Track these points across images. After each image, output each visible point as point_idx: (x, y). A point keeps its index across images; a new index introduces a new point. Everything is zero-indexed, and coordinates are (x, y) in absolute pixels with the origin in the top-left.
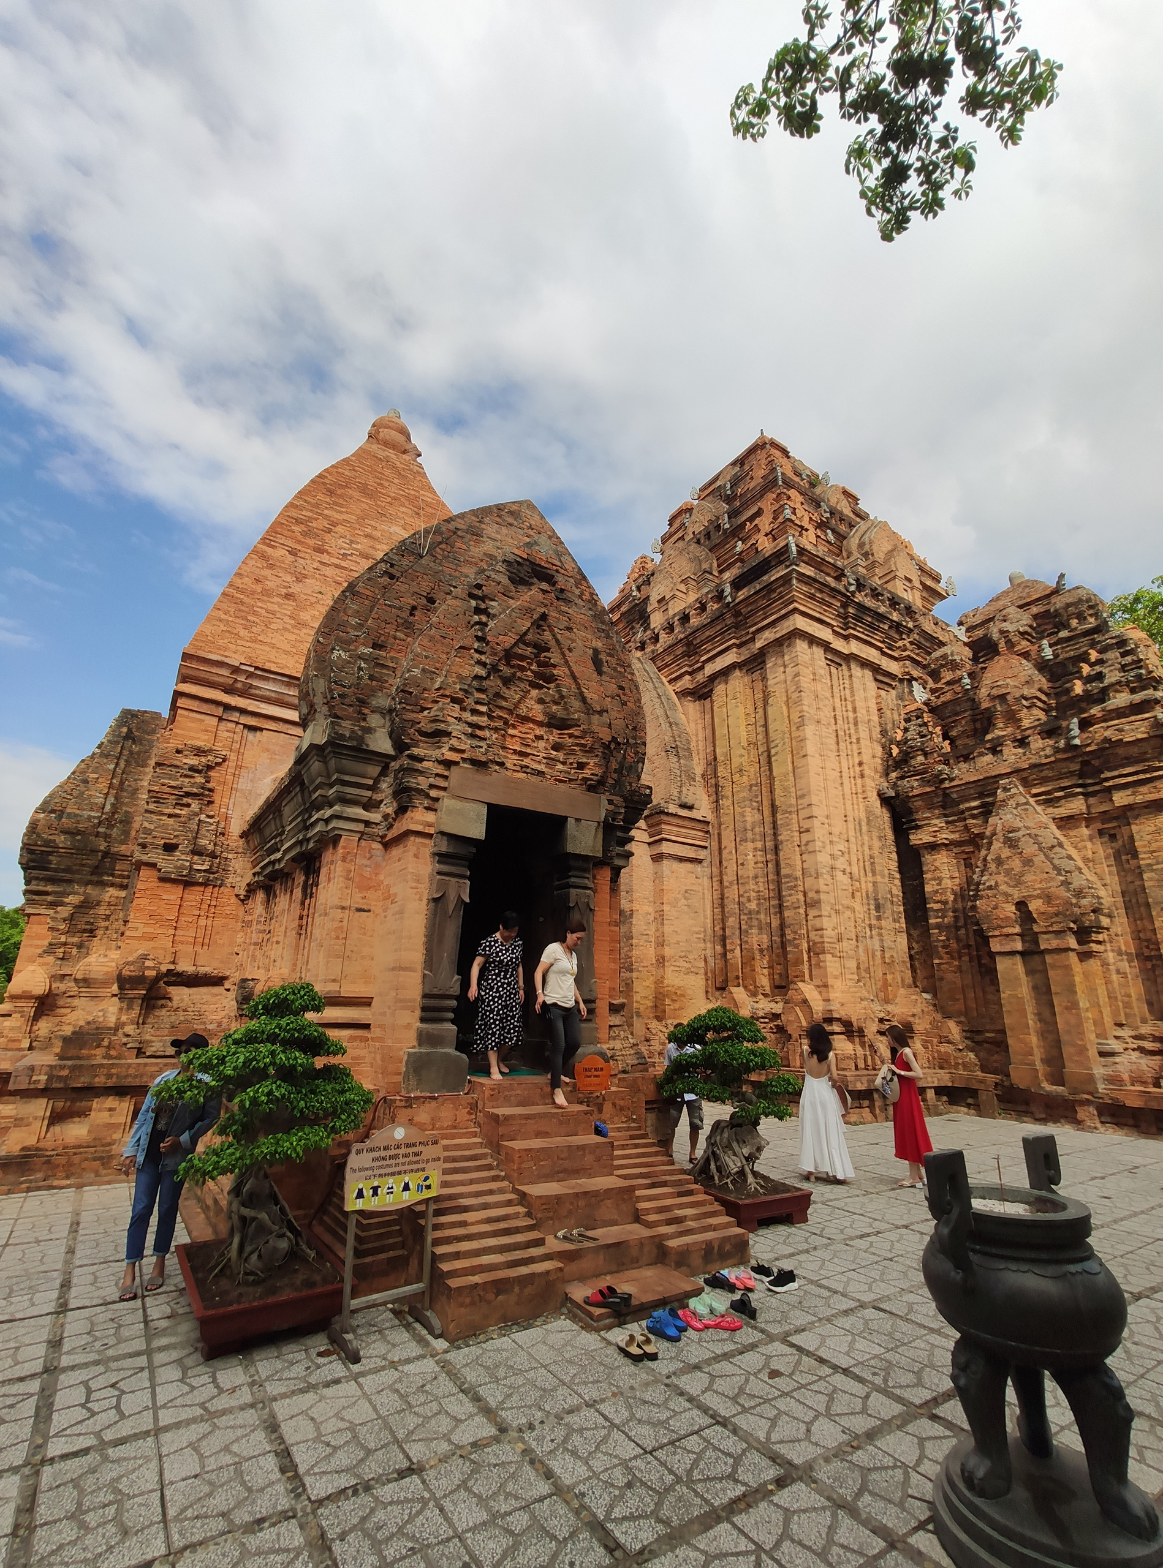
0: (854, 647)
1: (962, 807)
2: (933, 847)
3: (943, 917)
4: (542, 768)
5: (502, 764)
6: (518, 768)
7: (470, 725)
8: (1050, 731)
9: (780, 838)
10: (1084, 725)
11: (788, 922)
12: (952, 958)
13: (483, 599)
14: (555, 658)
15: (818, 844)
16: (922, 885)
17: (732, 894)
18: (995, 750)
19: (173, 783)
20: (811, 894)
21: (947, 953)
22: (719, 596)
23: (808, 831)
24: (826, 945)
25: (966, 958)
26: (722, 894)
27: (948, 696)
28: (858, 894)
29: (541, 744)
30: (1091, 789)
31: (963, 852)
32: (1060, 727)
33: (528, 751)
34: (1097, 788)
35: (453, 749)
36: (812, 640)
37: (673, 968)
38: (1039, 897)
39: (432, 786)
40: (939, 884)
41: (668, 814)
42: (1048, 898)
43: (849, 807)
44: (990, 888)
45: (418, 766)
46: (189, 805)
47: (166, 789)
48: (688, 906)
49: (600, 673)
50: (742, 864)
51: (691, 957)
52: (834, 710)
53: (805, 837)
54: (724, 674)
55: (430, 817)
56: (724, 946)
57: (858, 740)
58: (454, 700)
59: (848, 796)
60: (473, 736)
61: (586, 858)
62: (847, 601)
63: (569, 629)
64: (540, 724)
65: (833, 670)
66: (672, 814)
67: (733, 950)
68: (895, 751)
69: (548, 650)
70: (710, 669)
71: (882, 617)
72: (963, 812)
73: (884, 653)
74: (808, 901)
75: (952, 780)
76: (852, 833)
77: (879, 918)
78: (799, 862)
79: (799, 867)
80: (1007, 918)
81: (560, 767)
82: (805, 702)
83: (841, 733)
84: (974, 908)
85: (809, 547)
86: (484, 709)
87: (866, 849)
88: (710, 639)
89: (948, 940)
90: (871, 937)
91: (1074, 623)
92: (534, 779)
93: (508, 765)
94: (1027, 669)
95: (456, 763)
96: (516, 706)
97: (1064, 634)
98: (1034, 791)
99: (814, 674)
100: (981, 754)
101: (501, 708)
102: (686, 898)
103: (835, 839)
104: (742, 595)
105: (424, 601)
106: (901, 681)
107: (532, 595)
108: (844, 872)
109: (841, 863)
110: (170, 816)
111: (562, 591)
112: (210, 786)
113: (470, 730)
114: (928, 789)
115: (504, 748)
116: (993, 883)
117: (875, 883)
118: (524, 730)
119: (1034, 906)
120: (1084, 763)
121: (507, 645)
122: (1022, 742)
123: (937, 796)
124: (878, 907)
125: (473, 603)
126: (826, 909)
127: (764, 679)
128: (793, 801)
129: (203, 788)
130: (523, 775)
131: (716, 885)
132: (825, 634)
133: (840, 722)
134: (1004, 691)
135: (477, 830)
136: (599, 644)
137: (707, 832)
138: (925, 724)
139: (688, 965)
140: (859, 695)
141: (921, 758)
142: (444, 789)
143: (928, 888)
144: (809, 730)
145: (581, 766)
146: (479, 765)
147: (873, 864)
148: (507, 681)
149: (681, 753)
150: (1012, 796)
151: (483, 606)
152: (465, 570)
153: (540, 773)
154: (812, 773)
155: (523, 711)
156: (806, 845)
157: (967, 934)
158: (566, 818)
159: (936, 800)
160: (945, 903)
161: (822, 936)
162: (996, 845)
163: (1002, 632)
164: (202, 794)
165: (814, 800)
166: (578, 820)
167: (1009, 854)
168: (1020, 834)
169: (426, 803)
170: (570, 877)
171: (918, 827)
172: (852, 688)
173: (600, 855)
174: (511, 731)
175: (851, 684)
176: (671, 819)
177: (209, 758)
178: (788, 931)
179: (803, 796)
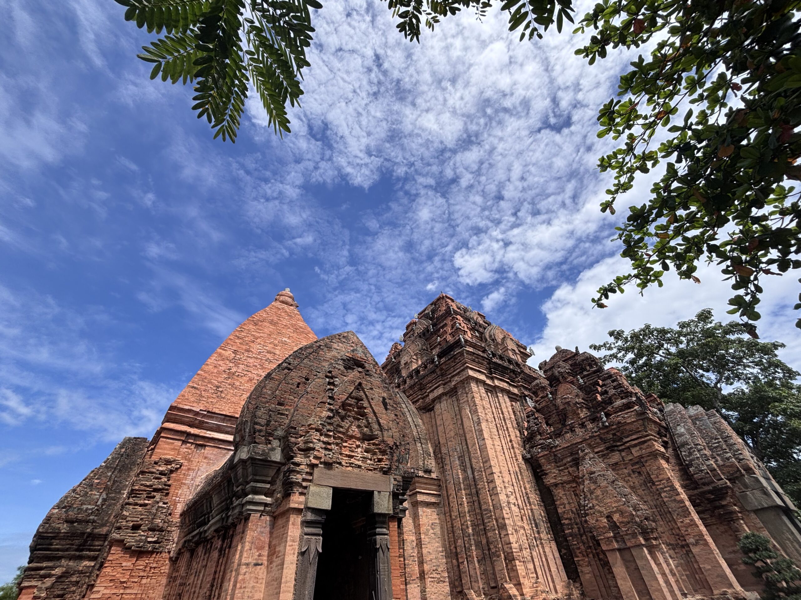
0: (497, 383)
1: (564, 461)
2: (556, 485)
3: (572, 529)
4: (360, 463)
5: (340, 464)
6: (348, 465)
7: (324, 443)
8: (594, 419)
9: (479, 487)
10: (607, 415)
11: (491, 539)
12: (584, 556)
13: (332, 377)
14: (366, 404)
15: (499, 489)
16: (556, 509)
17: (457, 524)
18: (572, 430)
19: (148, 483)
20: (500, 521)
21: (580, 553)
22: (433, 361)
23: (492, 481)
24: (514, 554)
25: (591, 556)
26: (452, 524)
27: (544, 404)
28: (524, 518)
29: (359, 450)
30: (621, 448)
31: (571, 487)
32: (597, 417)
33: (353, 454)
34: (623, 447)
35: (316, 457)
36: (477, 381)
37: (430, 579)
38: (615, 512)
39: (304, 480)
40: (564, 508)
41: (418, 477)
42: (622, 513)
43: (510, 466)
44: (590, 508)
45: (298, 469)
46: (154, 497)
47: (143, 488)
48: (434, 534)
49: (386, 409)
50: (461, 504)
51: (439, 570)
52: (493, 414)
53: (491, 485)
54: (439, 397)
55: (302, 499)
56: (457, 560)
57: (507, 428)
58: (317, 430)
59: (508, 460)
60: (326, 449)
61: (384, 515)
62: (490, 362)
63: (372, 389)
64: (358, 439)
65: (489, 394)
66: (420, 477)
67: (463, 562)
68: (526, 433)
69: (362, 400)
70: (431, 396)
71: (507, 368)
72: (565, 464)
73: (510, 385)
74: (500, 525)
75: (556, 447)
76: (514, 481)
77: (539, 533)
78: (490, 501)
79: (491, 504)
80: (605, 527)
81: (369, 462)
82: (479, 411)
83: (498, 425)
84: (586, 521)
85: (469, 339)
86: (331, 434)
87: (523, 488)
88: (431, 382)
89: (578, 543)
90: (537, 546)
91: (588, 368)
92: (356, 470)
93: (343, 463)
94: (576, 390)
95: (317, 465)
96: (347, 430)
97: (585, 373)
98: (596, 450)
99: (481, 396)
100: (566, 433)
101: (340, 432)
102: (433, 529)
103: (507, 485)
104: (443, 360)
105: (304, 380)
106: (520, 397)
107: (354, 374)
108: (514, 504)
109: (512, 499)
110: (141, 505)
111: (368, 371)
112: (169, 483)
113: (324, 446)
114: (546, 453)
115: (341, 454)
116: (591, 505)
117: (532, 510)
118: (350, 443)
119: (616, 517)
120: (614, 434)
121: (343, 399)
122: (583, 425)
123: (551, 456)
124: (537, 526)
125: (327, 380)
126: (510, 530)
127: (458, 400)
128: (482, 465)
129: (165, 485)
130: (350, 468)
131: (448, 518)
132: (483, 377)
133: (497, 420)
134: (568, 400)
135: (327, 505)
136: (385, 395)
137: (440, 486)
138: (536, 418)
139: (438, 576)
140: (503, 405)
141: (539, 437)
142: (310, 481)
143: (560, 511)
144: (484, 425)
145: (380, 460)
146: (328, 465)
147: (528, 498)
148: (343, 418)
149: (423, 441)
150: (586, 454)
151: (332, 381)
152: (324, 364)
153: (360, 467)
154: (488, 449)
155: (350, 433)
156: (493, 490)
157: (587, 539)
158: (373, 491)
159: (551, 458)
160: (570, 519)
161: (511, 548)
162: (587, 482)
163: (559, 372)
164: (163, 489)
165: (492, 463)
166: (379, 492)
167: (594, 487)
168: (596, 474)
169: (300, 490)
170: (376, 528)
171: (546, 474)
172: (499, 402)
173: (391, 512)
174: (345, 444)
175: (498, 400)
176: (420, 480)
177: (173, 465)
178: (492, 547)
179: (486, 462)
